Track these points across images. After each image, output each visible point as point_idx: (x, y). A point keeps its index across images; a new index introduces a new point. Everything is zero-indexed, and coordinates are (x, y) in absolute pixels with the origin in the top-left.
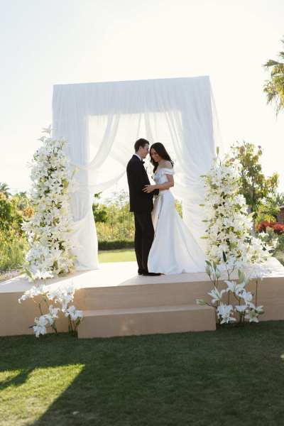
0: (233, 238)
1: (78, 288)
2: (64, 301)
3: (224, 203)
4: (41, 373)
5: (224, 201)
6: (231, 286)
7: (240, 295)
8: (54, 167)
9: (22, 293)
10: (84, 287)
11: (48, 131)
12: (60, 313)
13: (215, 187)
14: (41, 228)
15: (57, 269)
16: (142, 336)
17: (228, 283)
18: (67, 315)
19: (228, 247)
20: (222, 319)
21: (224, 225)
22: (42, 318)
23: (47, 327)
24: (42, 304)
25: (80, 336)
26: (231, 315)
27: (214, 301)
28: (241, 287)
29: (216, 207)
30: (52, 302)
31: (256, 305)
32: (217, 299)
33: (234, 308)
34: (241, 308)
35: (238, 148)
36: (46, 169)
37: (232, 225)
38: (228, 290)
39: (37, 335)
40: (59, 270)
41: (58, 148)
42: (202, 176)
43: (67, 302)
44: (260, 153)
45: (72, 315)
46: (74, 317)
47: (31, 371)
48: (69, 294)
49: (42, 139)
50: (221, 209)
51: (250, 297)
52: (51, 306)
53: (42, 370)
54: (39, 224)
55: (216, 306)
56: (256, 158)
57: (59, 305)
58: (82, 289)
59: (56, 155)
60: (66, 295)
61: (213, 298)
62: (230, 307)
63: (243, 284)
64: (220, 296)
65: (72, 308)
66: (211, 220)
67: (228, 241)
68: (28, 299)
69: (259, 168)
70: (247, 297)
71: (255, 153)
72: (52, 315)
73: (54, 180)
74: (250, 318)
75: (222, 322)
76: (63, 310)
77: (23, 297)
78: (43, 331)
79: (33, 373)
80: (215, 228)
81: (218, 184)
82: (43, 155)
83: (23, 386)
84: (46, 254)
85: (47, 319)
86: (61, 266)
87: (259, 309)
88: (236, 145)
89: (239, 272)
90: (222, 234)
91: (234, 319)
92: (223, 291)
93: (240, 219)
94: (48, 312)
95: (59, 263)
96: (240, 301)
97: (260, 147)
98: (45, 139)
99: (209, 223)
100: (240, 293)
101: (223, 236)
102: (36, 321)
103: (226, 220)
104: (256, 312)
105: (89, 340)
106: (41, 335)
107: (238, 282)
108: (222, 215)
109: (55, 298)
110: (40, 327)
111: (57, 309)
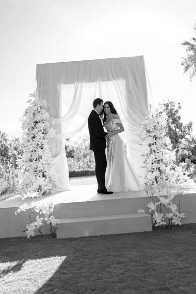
0: (162, 166)
1: (56, 204)
2: (47, 213)
3: (155, 143)
4: (31, 263)
5: (156, 141)
6: (162, 200)
7: (168, 206)
8: (38, 120)
9: (18, 208)
11: (32, 95)
12: (44, 221)
13: (149, 132)
14: (30, 162)
15: (41, 190)
16: (101, 236)
17: (160, 198)
18: (48, 222)
19: (159, 173)
20: (156, 223)
21: (156, 158)
22: (32, 225)
23: (35, 231)
24: (31, 215)
25: (58, 237)
26: (162, 221)
27: (150, 211)
28: (168, 201)
29: (150, 145)
30: (38, 214)
31: (180, 213)
32: (152, 209)
33: (164, 215)
34: (170, 215)
35: (164, 104)
36: (32, 122)
37: (162, 157)
38: (160, 203)
39: (29, 237)
40: (43, 191)
41: (41, 108)
43: (49, 213)
44: (180, 107)
46: (54, 224)
47: (24, 262)
48: (50, 208)
49: (29, 101)
50: (154, 147)
51: (176, 207)
52: (38, 217)
53: (33, 261)
54: (28, 160)
55: (152, 214)
56: (177, 111)
57: (43, 216)
58: (58, 204)
59: (39, 112)
60: (48, 208)
61: (150, 209)
62: (162, 215)
63: (170, 199)
64: (155, 207)
65: (52, 217)
66: (147, 155)
67: (159, 169)
68: (22, 212)
69: (179, 118)
70: (174, 208)
71: (176, 108)
72: (39, 222)
73: (38, 129)
74: (176, 221)
75: (156, 226)
76: (46, 219)
77: (19, 211)
78: (33, 234)
79: (26, 263)
80: (150, 160)
82: (30, 112)
83: (19, 272)
84: (33, 180)
85: (35, 226)
86: (44, 188)
87: (182, 215)
88: (163, 102)
90: (155, 164)
91: (165, 223)
92: (157, 204)
93: (167, 154)
94: (36, 221)
95: (42, 187)
96: (169, 210)
97: (179, 104)
98: (31, 101)
99: (146, 157)
100: (169, 204)
101: (155, 166)
102: (28, 227)
103: (157, 154)
104: (180, 218)
105: (64, 239)
106: (31, 237)
107: (166, 197)
108: (155, 151)
109: (41, 210)
110: (31, 231)
111: (41, 219)
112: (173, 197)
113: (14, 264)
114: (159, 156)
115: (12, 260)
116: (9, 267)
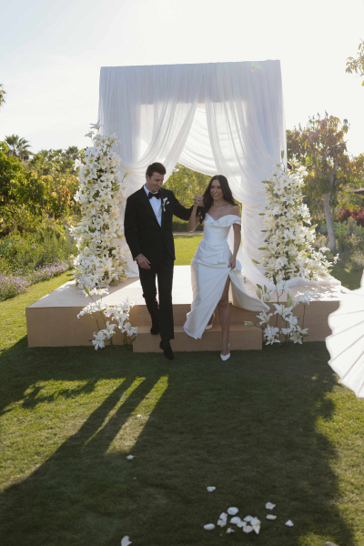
0: (293, 250)
1: (133, 305)
2: (120, 319)
3: (285, 213)
4: (106, 384)
5: (286, 210)
6: (279, 309)
7: (287, 319)
8: (103, 168)
9: (80, 309)
10: (138, 304)
11: (97, 127)
12: (116, 329)
13: (277, 196)
14: (91, 234)
15: (108, 278)
16: (192, 352)
17: (276, 305)
18: (123, 331)
19: (286, 259)
20: (267, 341)
21: (283, 238)
22: (100, 333)
23: (105, 341)
24: (99, 320)
25: (135, 350)
26: (276, 338)
27: (261, 323)
28: (288, 310)
29: (277, 216)
30: (109, 319)
31: (303, 329)
32: (264, 321)
33: (280, 330)
34: (285, 331)
35: (318, 121)
36: (95, 171)
37: (292, 237)
38: (275, 313)
39: (96, 348)
40: (110, 280)
41: (108, 146)
42: (264, 182)
43: (123, 319)
44: (345, 129)
45: (128, 332)
46: (130, 333)
47: (96, 381)
48: (124, 312)
49: (90, 135)
50: (282, 221)
51: (296, 321)
52: (108, 323)
53: (107, 381)
54: (87, 229)
55: (264, 327)
56: (340, 135)
57: (116, 322)
58: (136, 306)
59: (105, 154)
60: (122, 313)
61: (261, 320)
62: (277, 330)
63: (291, 308)
64: (268, 318)
65: (128, 324)
66: (271, 230)
67: (287, 253)
68: (86, 315)
69: (343, 146)
70: (293, 321)
71: (339, 128)
72: (109, 331)
73: (104, 184)
74: (295, 340)
75: (268, 343)
76: (120, 327)
77: (82, 313)
78: (102, 345)
79: (99, 383)
80: (275, 239)
81: (279, 193)
82: (92, 156)
83: (93, 393)
84: (98, 264)
85: (105, 334)
86: (112, 276)
87: (304, 331)
88: (317, 118)
89: (288, 296)
90: (282, 246)
91: (279, 341)
92: (271, 314)
93: (302, 232)
94: (105, 327)
95: (110, 273)
96: (287, 325)
97: (346, 121)
98: (93, 136)
99: (268, 233)
100: (287, 316)
101: (282, 248)
102: (95, 335)
103: (286, 231)
104: (301, 334)
105: (143, 354)
106: (99, 348)
107: (286, 305)
108: (283, 226)
109: (112, 315)
110: (99, 341)
111: (113, 325)
112: (295, 304)
113: (84, 383)
114: (288, 234)
115: (80, 378)
116: (79, 386)
